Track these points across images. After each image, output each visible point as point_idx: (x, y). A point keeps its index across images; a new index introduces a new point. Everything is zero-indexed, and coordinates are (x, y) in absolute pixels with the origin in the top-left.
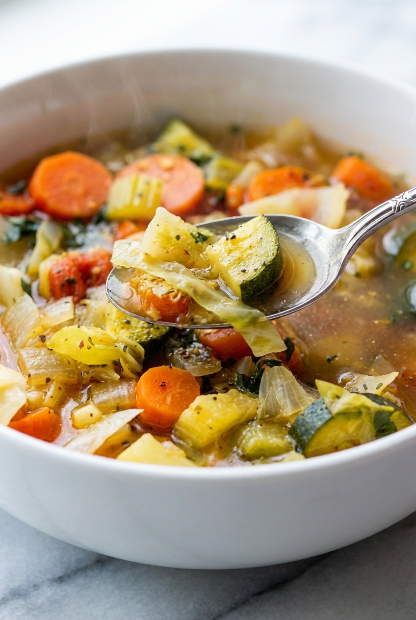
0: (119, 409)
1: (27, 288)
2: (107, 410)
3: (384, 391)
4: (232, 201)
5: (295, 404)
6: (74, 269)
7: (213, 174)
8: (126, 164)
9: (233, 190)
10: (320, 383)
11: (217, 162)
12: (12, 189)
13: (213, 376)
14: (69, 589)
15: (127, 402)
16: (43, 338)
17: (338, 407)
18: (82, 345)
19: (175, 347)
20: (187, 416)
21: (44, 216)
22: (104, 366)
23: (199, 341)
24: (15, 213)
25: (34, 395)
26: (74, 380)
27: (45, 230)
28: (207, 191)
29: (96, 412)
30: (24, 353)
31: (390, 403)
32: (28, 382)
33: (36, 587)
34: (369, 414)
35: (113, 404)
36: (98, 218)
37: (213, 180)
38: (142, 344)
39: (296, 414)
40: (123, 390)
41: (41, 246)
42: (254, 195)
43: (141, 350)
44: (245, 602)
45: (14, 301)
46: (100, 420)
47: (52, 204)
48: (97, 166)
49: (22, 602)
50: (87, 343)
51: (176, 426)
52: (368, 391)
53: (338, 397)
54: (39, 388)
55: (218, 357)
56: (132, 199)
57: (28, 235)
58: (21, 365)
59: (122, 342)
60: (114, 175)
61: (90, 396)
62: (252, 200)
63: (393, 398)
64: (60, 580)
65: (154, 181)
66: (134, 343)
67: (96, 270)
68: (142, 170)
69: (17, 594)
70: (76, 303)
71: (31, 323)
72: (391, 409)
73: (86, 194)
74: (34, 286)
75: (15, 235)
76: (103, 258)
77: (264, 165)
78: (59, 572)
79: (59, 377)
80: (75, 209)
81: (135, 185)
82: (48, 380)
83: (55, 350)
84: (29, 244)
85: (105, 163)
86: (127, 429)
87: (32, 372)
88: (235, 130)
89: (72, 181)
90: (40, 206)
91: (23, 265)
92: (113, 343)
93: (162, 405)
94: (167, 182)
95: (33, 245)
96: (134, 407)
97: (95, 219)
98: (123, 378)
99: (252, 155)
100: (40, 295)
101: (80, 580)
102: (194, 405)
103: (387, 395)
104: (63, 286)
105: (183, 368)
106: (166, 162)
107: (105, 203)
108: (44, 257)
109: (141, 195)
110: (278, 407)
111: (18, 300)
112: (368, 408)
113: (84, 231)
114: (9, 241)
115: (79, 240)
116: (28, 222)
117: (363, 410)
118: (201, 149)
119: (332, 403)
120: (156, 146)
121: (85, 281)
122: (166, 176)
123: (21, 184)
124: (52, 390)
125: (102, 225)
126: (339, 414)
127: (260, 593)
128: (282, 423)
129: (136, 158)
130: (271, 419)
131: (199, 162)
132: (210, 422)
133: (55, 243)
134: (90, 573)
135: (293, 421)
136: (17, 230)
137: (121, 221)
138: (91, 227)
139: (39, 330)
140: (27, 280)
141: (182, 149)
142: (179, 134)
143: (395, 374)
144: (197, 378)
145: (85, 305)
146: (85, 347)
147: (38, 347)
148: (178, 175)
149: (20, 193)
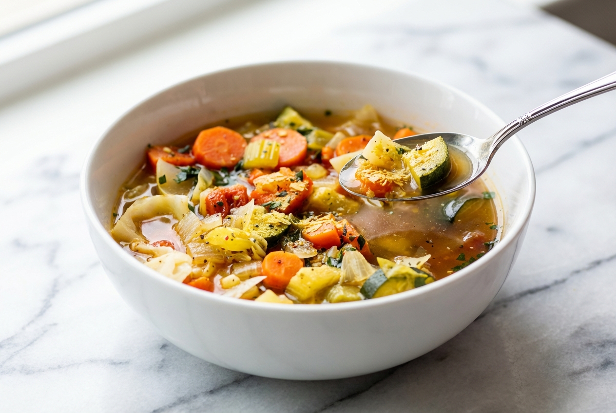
0: (250, 277)
1: (192, 209)
2: (243, 278)
3: (422, 267)
4: (325, 157)
5: (364, 274)
6: (222, 196)
7: (312, 140)
8: (256, 134)
9: (325, 150)
10: (379, 260)
11: (316, 132)
12: (181, 150)
13: (312, 259)
14: (217, 398)
15: (256, 272)
16: (202, 237)
17: (390, 274)
18: (227, 238)
19: (287, 241)
20: (295, 281)
21: (202, 166)
22: (241, 252)
23: (303, 237)
24: (183, 164)
25: (196, 270)
26: (222, 261)
27: (202, 173)
28: (309, 151)
29: (237, 279)
30: (190, 246)
31: (425, 273)
32: (193, 263)
33: (195, 396)
34: (411, 278)
35: (247, 274)
36: (238, 167)
37: (312, 144)
38: (266, 239)
39: (365, 280)
40: (254, 266)
41: (200, 183)
42: (340, 152)
43: (266, 243)
44: (332, 405)
45: (183, 215)
46: (238, 284)
47: (207, 158)
48: (237, 135)
49: (186, 405)
50: (230, 237)
51: (287, 288)
52: (411, 266)
53: (391, 268)
54: (200, 266)
55: (315, 247)
56: (260, 155)
57: (192, 178)
58: (188, 252)
59: (253, 237)
60: (248, 141)
61: (232, 270)
62: (338, 155)
63: (427, 271)
64: (212, 392)
65: (274, 144)
66: (261, 238)
67: (236, 197)
68: (267, 137)
69: (182, 401)
70: (223, 217)
71: (194, 229)
72: (426, 276)
73: (230, 153)
74: (197, 207)
75: (183, 177)
76: (241, 190)
77: (347, 135)
78: (211, 388)
79: (212, 259)
80: (222, 162)
81: (262, 146)
82: (205, 261)
83: (210, 242)
84: (193, 183)
85: (242, 134)
86: (256, 289)
87: (195, 256)
88: (328, 113)
89: (220, 144)
90: (200, 160)
91: (189, 195)
92: (247, 238)
93: (279, 274)
94: (283, 144)
95: (196, 184)
96: (261, 275)
97: (235, 168)
98: (253, 260)
99: (338, 128)
100: (200, 213)
101: (224, 393)
102: (299, 273)
103: (424, 269)
104: (215, 206)
105: (292, 252)
106: (282, 133)
107: (242, 158)
108: (203, 190)
109: (266, 152)
110: (353, 276)
111: (186, 215)
112: (410, 275)
113: (228, 176)
114: (180, 182)
115: (225, 181)
116: (192, 169)
117: (408, 277)
118: (305, 125)
119: (387, 271)
120: (276, 124)
121: (229, 205)
122: (282, 141)
123: (187, 147)
124: (208, 267)
125: (240, 172)
126: (391, 278)
127: (341, 400)
128: (355, 286)
129: (262, 131)
130: (348, 283)
131: (304, 133)
132: (309, 283)
133: (210, 183)
134: (231, 389)
135: (362, 284)
136: (185, 174)
137: (253, 169)
138: (233, 172)
139: (199, 232)
140: (192, 204)
141: (292, 125)
142: (290, 115)
143: (429, 257)
144: (301, 259)
145: (229, 218)
146: (229, 240)
147: (199, 242)
148: (289, 140)
149: (186, 152)
